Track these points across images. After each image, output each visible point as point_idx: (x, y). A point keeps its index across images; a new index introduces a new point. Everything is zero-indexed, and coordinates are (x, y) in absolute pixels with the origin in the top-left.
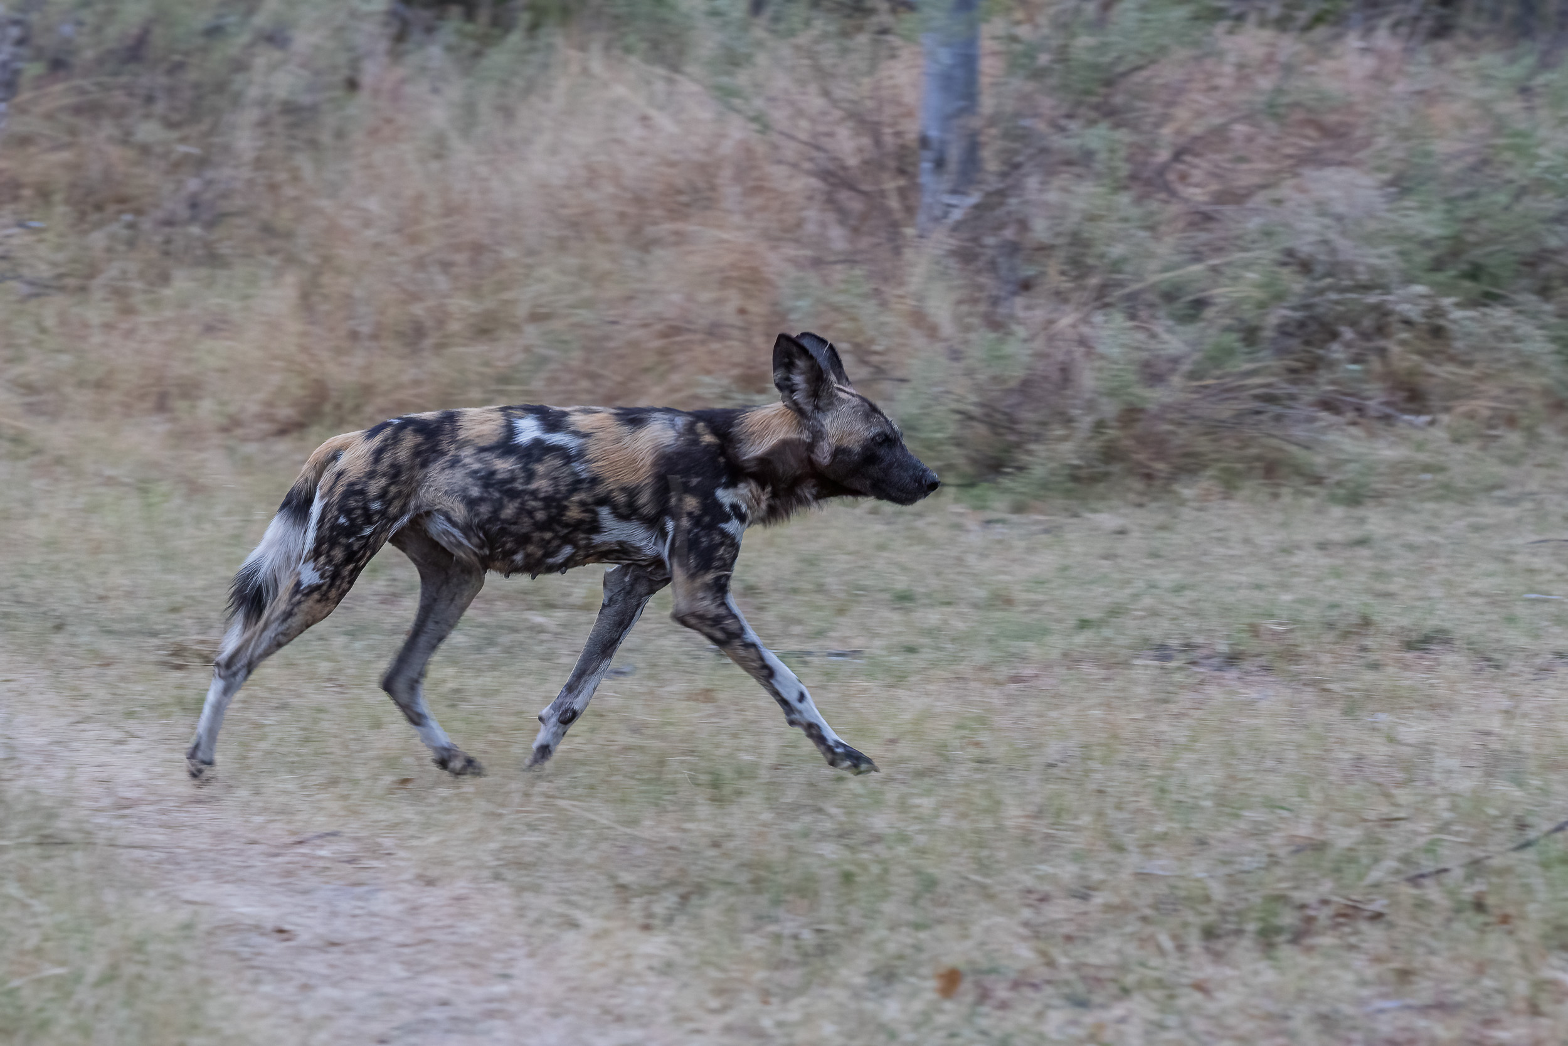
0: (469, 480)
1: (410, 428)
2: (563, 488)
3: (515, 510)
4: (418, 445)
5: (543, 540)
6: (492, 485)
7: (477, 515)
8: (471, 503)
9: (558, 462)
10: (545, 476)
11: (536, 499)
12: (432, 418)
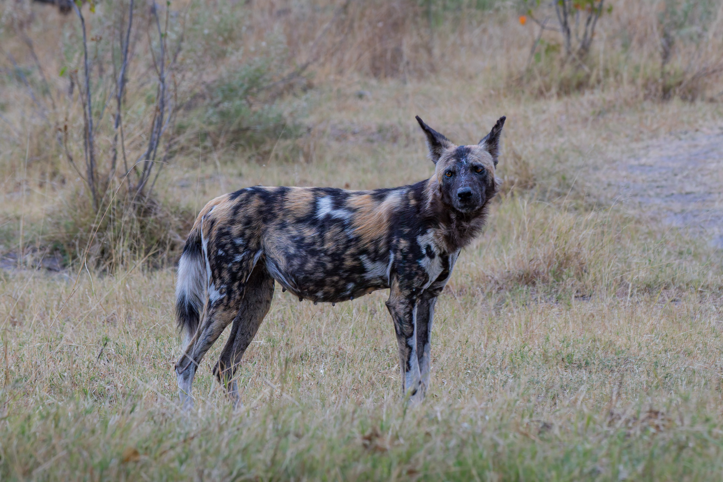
0: (289, 242)
1: (257, 195)
2: (341, 247)
3: (314, 264)
4: (261, 206)
5: (333, 282)
6: (301, 247)
7: (291, 266)
8: (289, 258)
9: (338, 230)
10: (331, 239)
11: (326, 255)
12: (272, 191)
